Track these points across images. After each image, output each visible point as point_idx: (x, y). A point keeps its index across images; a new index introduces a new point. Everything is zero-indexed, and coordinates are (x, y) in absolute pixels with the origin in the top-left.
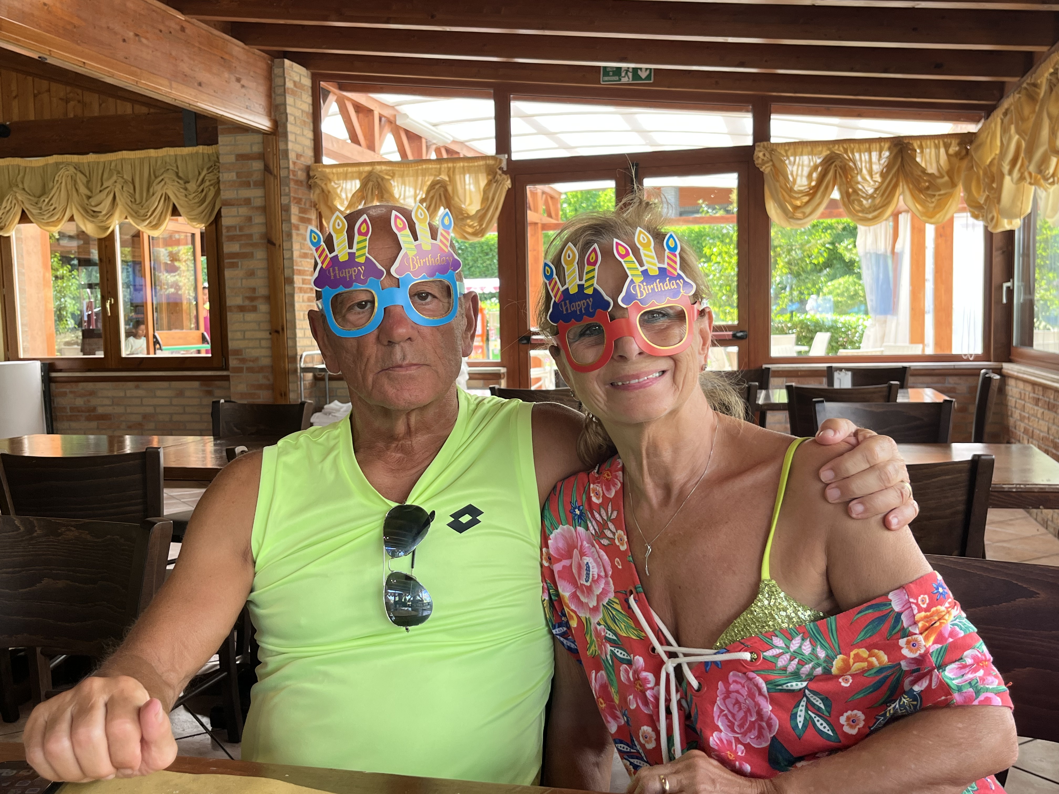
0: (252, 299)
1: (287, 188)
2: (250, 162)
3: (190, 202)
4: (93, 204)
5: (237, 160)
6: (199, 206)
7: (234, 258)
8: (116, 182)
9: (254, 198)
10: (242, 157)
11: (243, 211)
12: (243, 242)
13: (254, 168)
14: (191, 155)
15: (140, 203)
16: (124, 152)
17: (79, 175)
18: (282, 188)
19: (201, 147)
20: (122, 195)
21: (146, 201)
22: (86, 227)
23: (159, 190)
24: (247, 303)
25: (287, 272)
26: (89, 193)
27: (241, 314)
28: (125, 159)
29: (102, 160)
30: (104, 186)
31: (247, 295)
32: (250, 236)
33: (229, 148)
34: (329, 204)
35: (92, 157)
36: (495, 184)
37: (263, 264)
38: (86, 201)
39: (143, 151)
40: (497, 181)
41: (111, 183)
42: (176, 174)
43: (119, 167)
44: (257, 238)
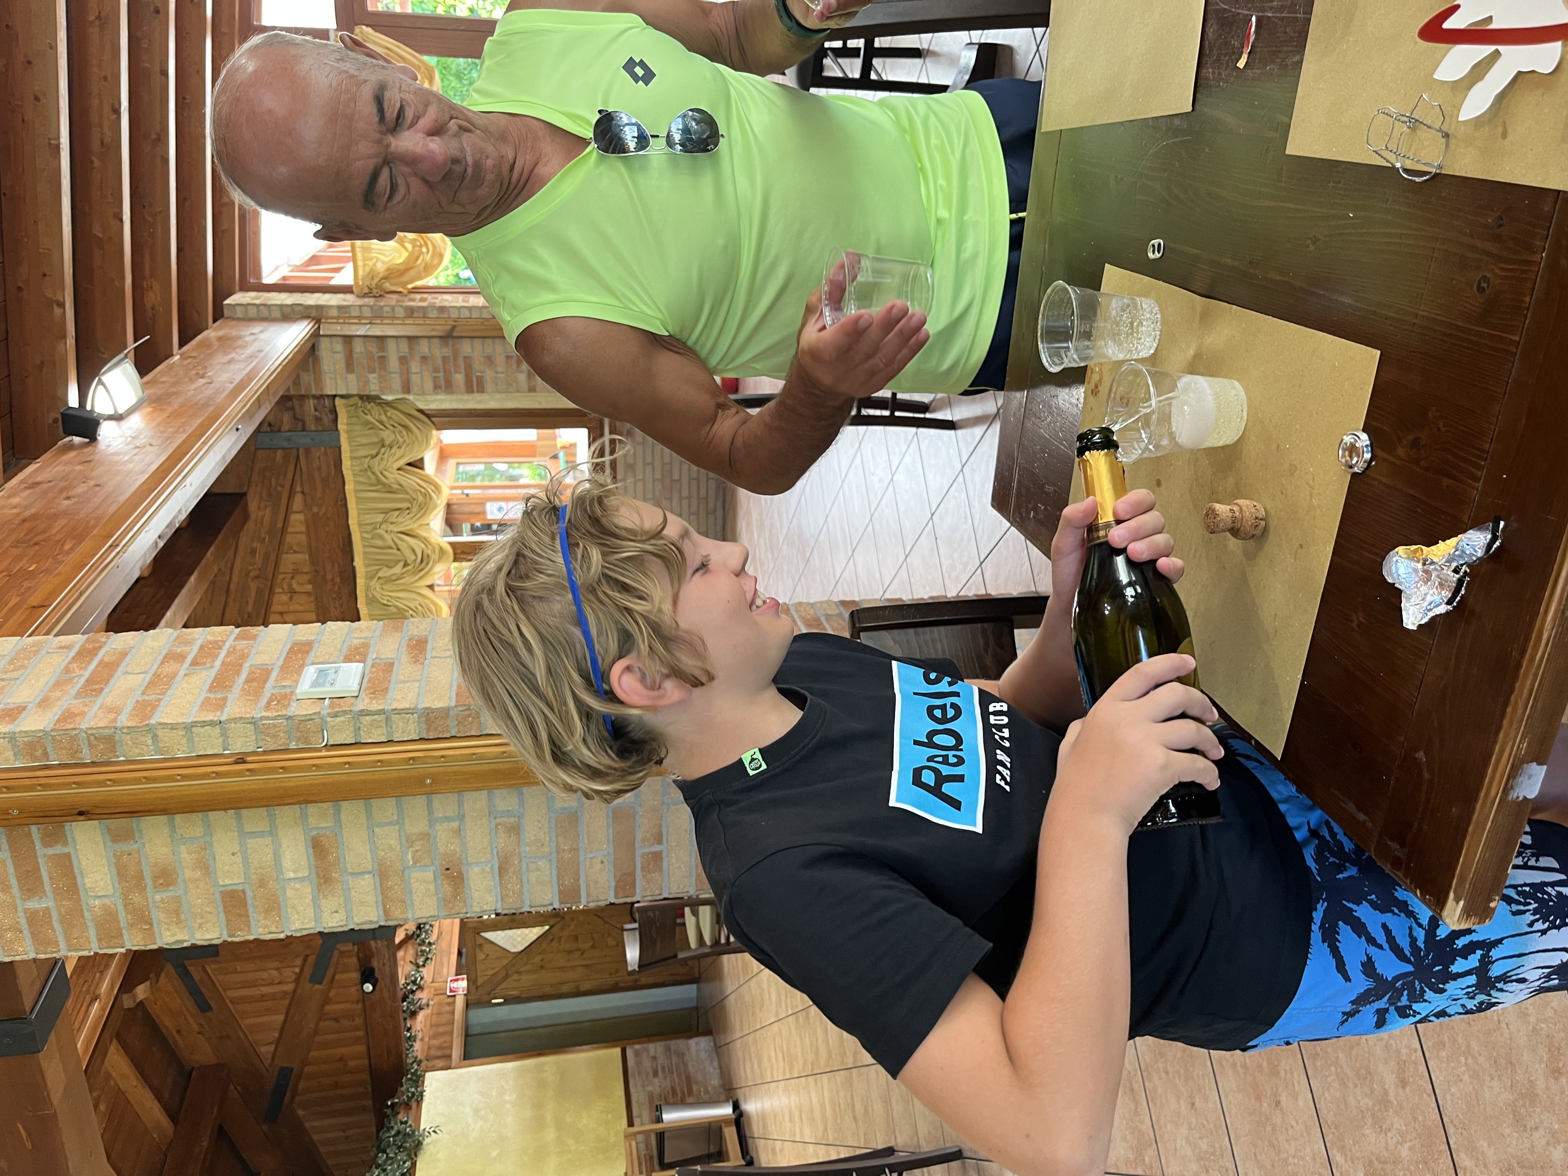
1: (386, 309)
2: (355, 355)
3: (408, 441)
4: (413, 558)
5: (353, 372)
6: (412, 433)
7: (472, 381)
8: (387, 531)
9: (399, 352)
10: (350, 366)
11: (415, 367)
12: (452, 369)
13: (363, 350)
14: (350, 439)
15: (411, 503)
16: (350, 522)
17: (380, 574)
18: (385, 315)
19: (340, 427)
20: (402, 523)
21: (408, 493)
23: (393, 477)
26: (401, 564)
28: (358, 521)
29: (361, 549)
30: (392, 545)
32: (445, 359)
33: (339, 381)
35: (359, 562)
37: (477, 343)
38: (410, 568)
39: (348, 499)
41: (388, 537)
42: (373, 457)
43: (369, 528)
44: (447, 351)
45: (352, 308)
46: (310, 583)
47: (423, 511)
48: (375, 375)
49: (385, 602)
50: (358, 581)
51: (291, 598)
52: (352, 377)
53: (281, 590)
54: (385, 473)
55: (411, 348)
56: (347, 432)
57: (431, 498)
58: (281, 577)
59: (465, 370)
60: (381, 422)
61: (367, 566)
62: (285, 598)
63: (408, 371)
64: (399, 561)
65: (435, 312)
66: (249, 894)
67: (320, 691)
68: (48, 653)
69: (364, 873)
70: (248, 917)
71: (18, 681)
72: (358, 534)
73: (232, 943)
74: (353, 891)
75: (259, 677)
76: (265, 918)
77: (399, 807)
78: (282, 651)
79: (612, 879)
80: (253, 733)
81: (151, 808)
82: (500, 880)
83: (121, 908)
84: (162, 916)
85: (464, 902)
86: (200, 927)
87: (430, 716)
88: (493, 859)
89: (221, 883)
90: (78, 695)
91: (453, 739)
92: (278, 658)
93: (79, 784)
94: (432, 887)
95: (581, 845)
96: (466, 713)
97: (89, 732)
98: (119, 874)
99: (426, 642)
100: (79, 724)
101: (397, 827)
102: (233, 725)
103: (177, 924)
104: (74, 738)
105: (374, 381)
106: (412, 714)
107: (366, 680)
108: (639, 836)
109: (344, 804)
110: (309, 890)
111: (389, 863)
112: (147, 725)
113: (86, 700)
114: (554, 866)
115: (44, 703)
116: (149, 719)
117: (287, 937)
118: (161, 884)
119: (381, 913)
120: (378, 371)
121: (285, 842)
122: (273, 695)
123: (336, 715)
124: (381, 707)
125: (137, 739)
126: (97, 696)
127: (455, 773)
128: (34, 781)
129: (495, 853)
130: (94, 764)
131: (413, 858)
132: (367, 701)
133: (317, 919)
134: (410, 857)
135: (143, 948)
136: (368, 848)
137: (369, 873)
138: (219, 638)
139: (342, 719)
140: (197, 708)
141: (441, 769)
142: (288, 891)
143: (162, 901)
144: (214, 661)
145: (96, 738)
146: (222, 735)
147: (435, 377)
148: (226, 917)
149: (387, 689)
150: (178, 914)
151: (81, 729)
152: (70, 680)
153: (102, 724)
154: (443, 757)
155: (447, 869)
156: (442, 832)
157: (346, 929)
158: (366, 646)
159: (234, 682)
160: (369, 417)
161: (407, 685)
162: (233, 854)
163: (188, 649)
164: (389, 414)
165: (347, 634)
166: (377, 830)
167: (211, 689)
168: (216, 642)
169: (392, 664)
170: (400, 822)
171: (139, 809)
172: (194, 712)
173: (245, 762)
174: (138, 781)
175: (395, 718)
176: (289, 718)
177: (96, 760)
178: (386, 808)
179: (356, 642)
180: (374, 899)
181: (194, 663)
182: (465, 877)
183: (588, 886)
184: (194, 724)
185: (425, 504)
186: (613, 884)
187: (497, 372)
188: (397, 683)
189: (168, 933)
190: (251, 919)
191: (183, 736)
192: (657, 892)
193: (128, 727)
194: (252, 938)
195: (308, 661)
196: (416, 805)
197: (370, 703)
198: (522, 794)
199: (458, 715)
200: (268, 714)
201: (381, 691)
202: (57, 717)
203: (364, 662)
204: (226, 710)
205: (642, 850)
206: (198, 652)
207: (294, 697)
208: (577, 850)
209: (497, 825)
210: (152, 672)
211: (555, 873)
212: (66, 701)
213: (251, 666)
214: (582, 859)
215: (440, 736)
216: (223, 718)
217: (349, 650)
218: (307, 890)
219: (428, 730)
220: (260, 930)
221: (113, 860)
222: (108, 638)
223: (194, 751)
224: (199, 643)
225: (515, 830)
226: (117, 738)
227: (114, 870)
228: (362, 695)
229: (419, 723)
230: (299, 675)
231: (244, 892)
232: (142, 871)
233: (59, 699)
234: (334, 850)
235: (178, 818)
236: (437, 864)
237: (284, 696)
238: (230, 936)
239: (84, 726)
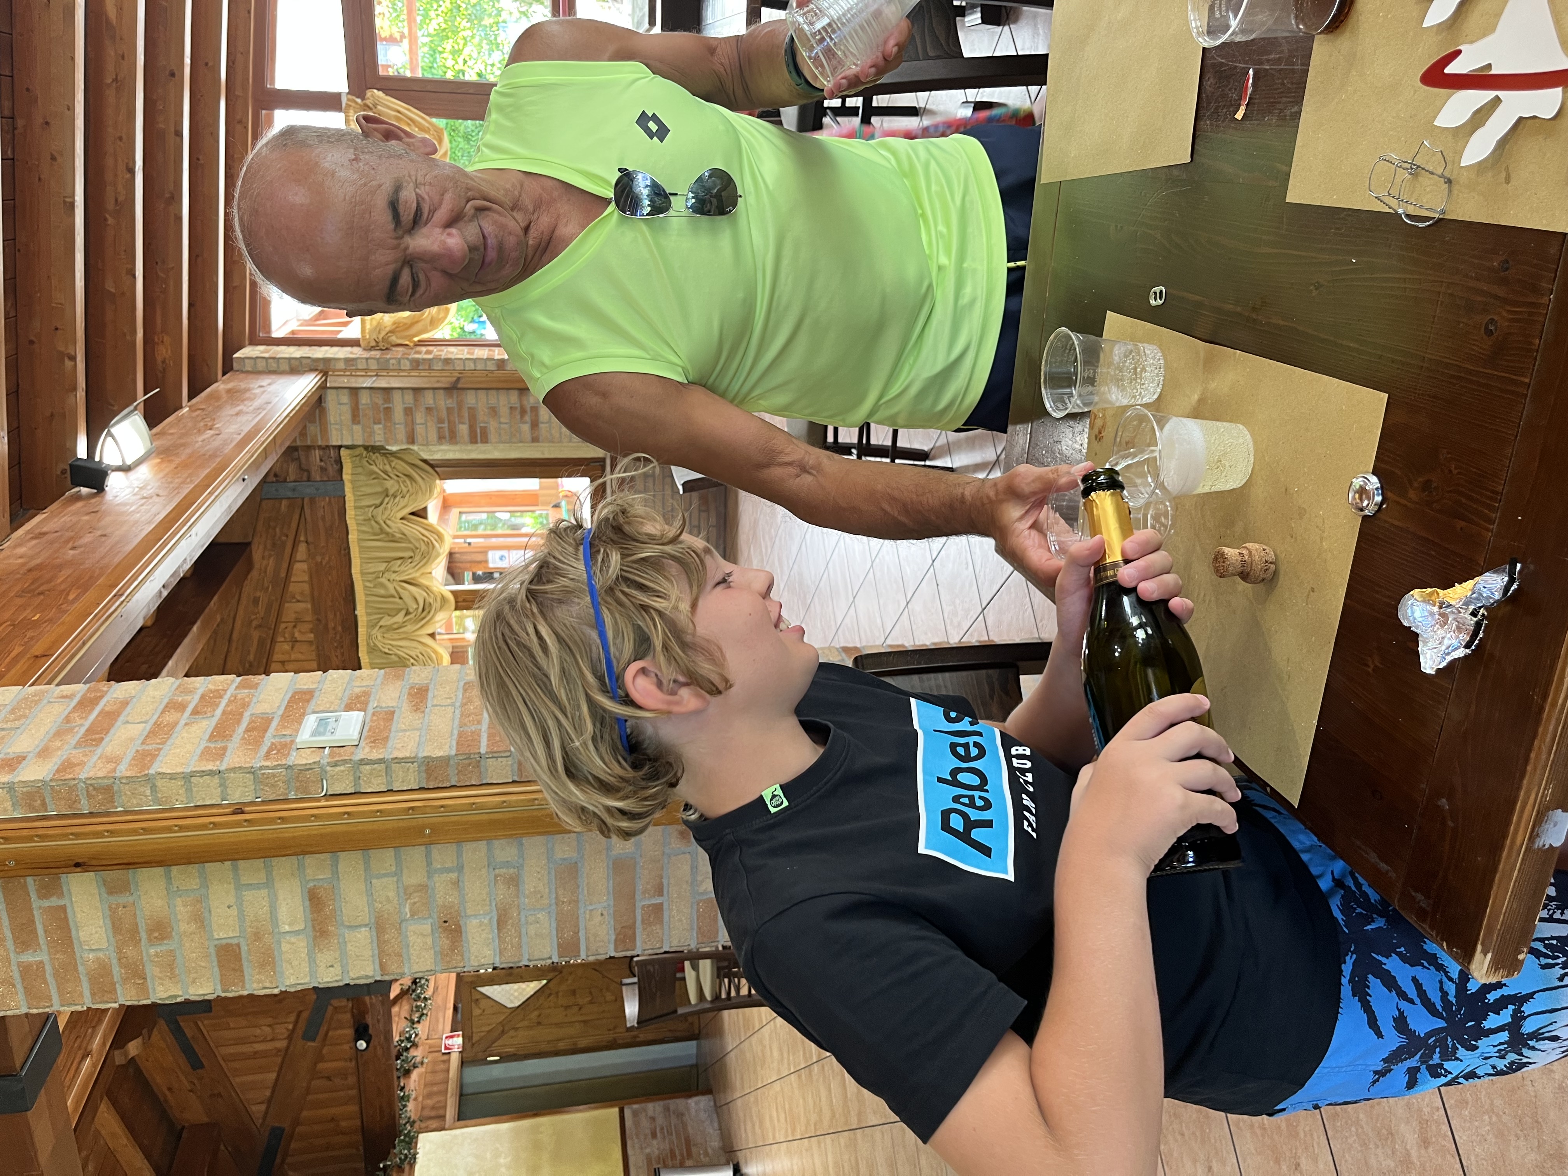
0: (523, 412)
2: (360, 407)
3: (411, 491)
4: (415, 606)
5: (359, 423)
6: (415, 482)
7: (476, 432)
8: (389, 580)
9: (404, 403)
10: (355, 417)
11: (419, 417)
12: (457, 420)
13: (369, 401)
14: (355, 489)
15: (413, 552)
16: (353, 571)
17: (381, 623)
18: (391, 367)
19: (344, 477)
20: (404, 573)
21: (410, 542)
22: (441, 620)
23: (396, 526)
24: (527, 418)
25: (491, 366)
26: (403, 613)
27: (541, 426)
28: (361, 570)
29: (363, 597)
30: (393, 592)
31: (518, 417)
32: (449, 410)
33: (344, 432)
35: (361, 611)
36: (379, 107)
37: (482, 394)
38: (412, 616)
39: (351, 548)
40: (375, 105)
41: (390, 586)
42: (377, 507)
43: (371, 577)
44: (451, 403)
45: (359, 361)
46: (312, 632)
47: (425, 560)
48: (381, 426)
49: (387, 651)
50: (360, 630)
51: (293, 648)
52: (357, 428)
53: (282, 639)
54: (388, 522)
55: (416, 400)
56: (352, 482)
57: (434, 546)
58: (283, 626)
59: (470, 421)
60: (385, 472)
61: (368, 614)
62: (287, 647)
63: (413, 422)
64: (401, 610)
65: (440, 364)
66: (244, 948)
67: (321, 740)
68: (49, 702)
69: (360, 926)
70: (242, 971)
71: (19, 731)
72: (361, 583)
73: (226, 998)
74: (349, 945)
75: (260, 726)
76: (259, 973)
77: (397, 858)
78: (283, 699)
79: (612, 932)
80: (251, 783)
81: (147, 859)
82: (499, 933)
83: (115, 962)
84: (156, 971)
85: (462, 955)
86: (194, 982)
87: (430, 765)
88: (491, 911)
89: (217, 937)
90: (78, 745)
91: (453, 789)
92: (279, 707)
93: (77, 836)
94: (429, 941)
95: (580, 897)
96: (467, 761)
97: (89, 782)
98: (113, 926)
99: (427, 690)
100: (79, 774)
101: (395, 879)
102: (232, 775)
103: (170, 978)
104: (72, 788)
105: (379, 432)
106: (412, 763)
107: (366, 728)
108: (640, 887)
109: (342, 855)
110: (303, 944)
111: (386, 916)
112: (146, 775)
113: (86, 749)
114: (553, 919)
115: (44, 753)
116: (148, 769)
117: (282, 992)
118: (156, 938)
119: (377, 967)
120: (383, 422)
121: (281, 895)
122: (273, 744)
123: (335, 764)
124: (381, 757)
125: (136, 789)
126: (97, 745)
127: (455, 823)
128: (32, 832)
129: (494, 904)
130: (91, 815)
131: (410, 911)
132: (367, 749)
133: (312, 974)
134: (407, 910)
135: (136, 1003)
136: (365, 899)
137: (366, 926)
138: (221, 687)
139: (342, 768)
140: (196, 758)
141: (441, 819)
142: (283, 945)
143: (157, 955)
144: (214, 710)
145: (95, 789)
146: (221, 785)
147: (439, 428)
148: (221, 971)
149: (387, 737)
150: (172, 969)
151: (80, 780)
152: (70, 730)
153: (100, 774)
154: (442, 806)
155: (445, 922)
156: (441, 884)
157: (341, 984)
158: (367, 694)
159: (234, 731)
160: (374, 468)
161: (408, 733)
162: (229, 907)
163: (189, 698)
164: (393, 464)
165: (348, 683)
166: (374, 881)
167: (212, 738)
168: (218, 691)
169: (394, 712)
170: (398, 874)
171: (136, 860)
172: (193, 762)
173: (243, 812)
174: (135, 832)
175: (395, 766)
176: (289, 767)
177: (94, 810)
178: (385, 858)
179: (357, 690)
180: (370, 954)
181: (195, 712)
182: (463, 929)
183: (587, 939)
184: (193, 774)
185: (428, 553)
186: (613, 937)
187: (500, 423)
188: (397, 731)
189: (161, 988)
190: (246, 973)
191: (182, 786)
192: (658, 945)
193: (127, 777)
194: (245, 993)
195: (309, 710)
196: (415, 855)
197: (371, 752)
198: (522, 844)
199: (458, 764)
200: (268, 763)
201: (383, 739)
202: (56, 768)
203: (365, 711)
204: (226, 759)
205: (642, 902)
206: (200, 701)
207: (293, 746)
208: (577, 901)
209: (496, 876)
210: (152, 722)
211: (554, 925)
212: (66, 750)
213: (252, 715)
214: (581, 911)
215: (440, 785)
216: (222, 768)
217: (349, 699)
218: (302, 944)
219: (428, 779)
220: (255, 985)
221: (108, 913)
222: (110, 687)
223: (192, 801)
224: (200, 692)
225: (514, 881)
226: (115, 789)
227: (108, 921)
228: (362, 744)
229: (419, 772)
230: (300, 724)
231: (238, 945)
232: (137, 925)
233: (59, 748)
234: (330, 903)
235: (174, 869)
236: (435, 917)
237: (285, 746)
238: (224, 991)
239: (83, 776)
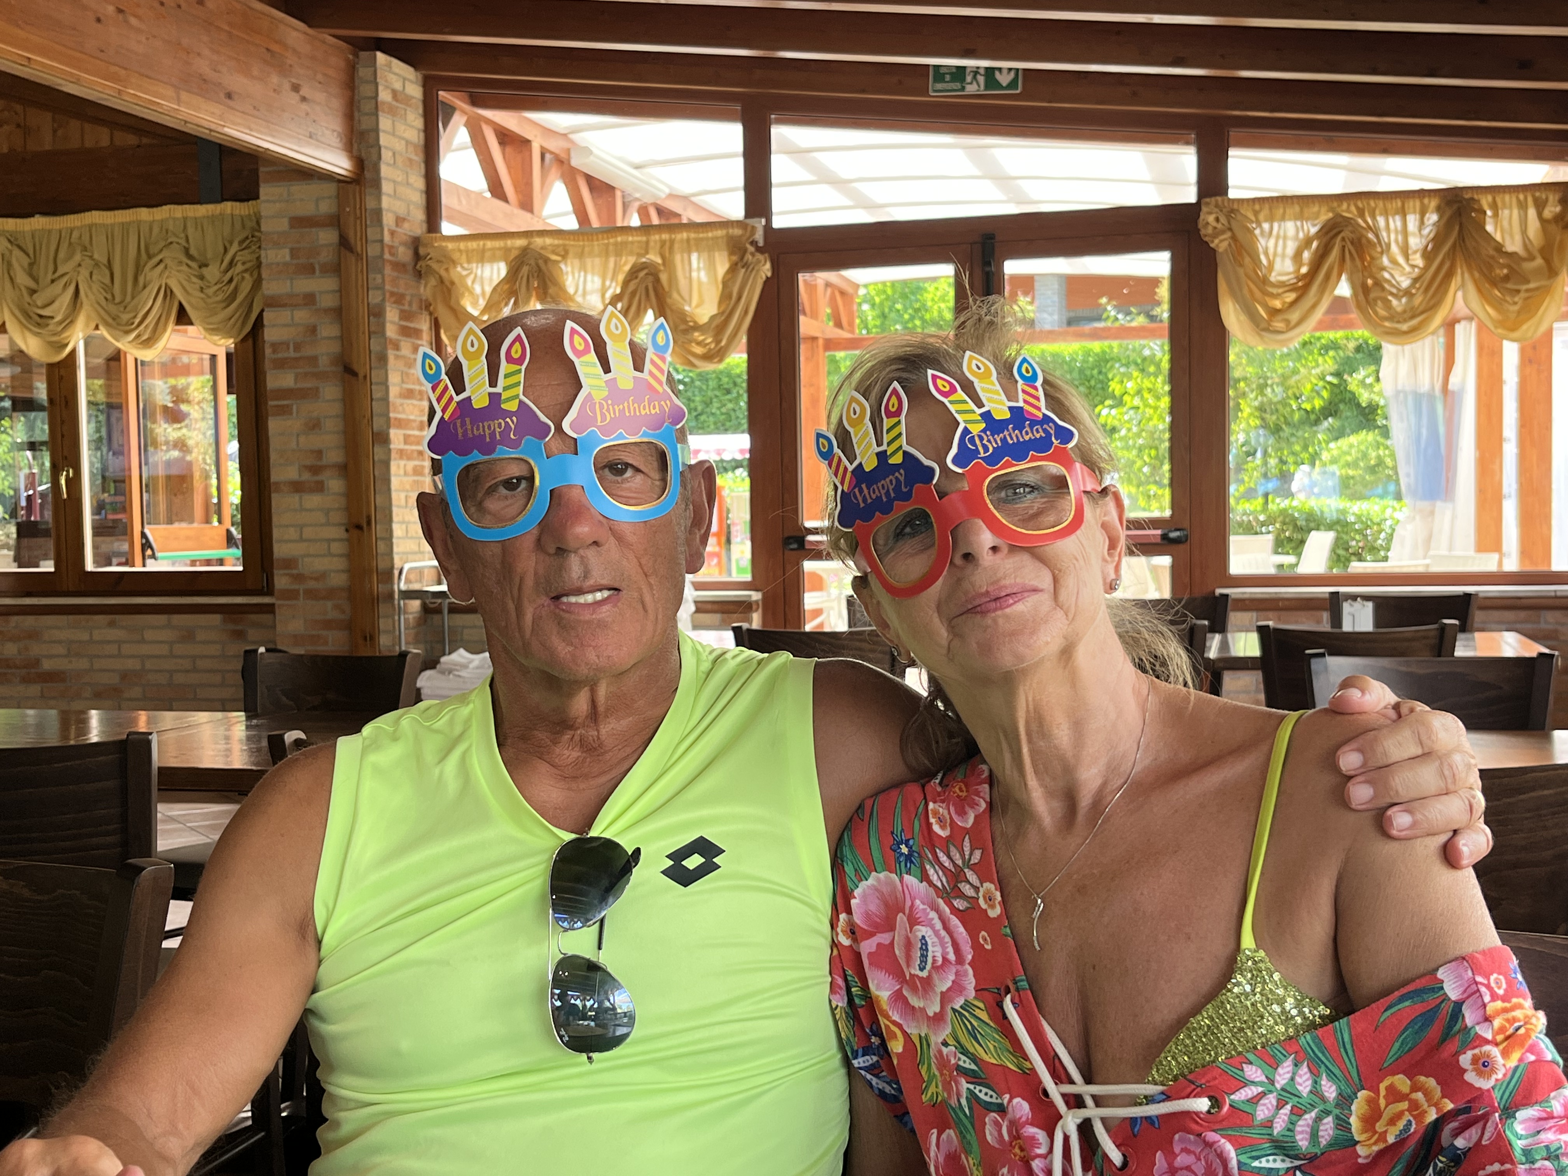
0: (315, 470)
1: (379, 276)
2: (314, 230)
3: (209, 301)
4: (39, 303)
5: (292, 226)
6: (225, 308)
7: (284, 398)
8: (80, 265)
9: (321, 293)
10: (299, 222)
11: (302, 316)
12: (301, 370)
13: (322, 242)
14: (212, 219)
15: (122, 302)
16: (95, 213)
17: (17, 252)
18: (371, 276)
19: (229, 204)
20: (90, 288)
21: (133, 298)
22: (26, 343)
23: (154, 278)
24: (306, 476)
25: (378, 423)
26: (32, 285)
27: (296, 497)
28: (96, 225)
29: (57, 227)
30: (60, 271)
31: (308, 463)
32: (313, 360)
33: (278, 205)
34: (453, 303)
35: (38, 222)
36: (743, 270)
37: (336, 409)
38: (27, 298)
39: (127, 211)
40: (746, 265)
41: (71, 267)
42: (187, 251)
43: (86, 239)
44: (324, 363)
46: (9, 150)
47: (110, 320)
48: (288, 258)
52: (284, 224)
54: (162, 266)
57: (128, 332)
58: (19, 108)
59: (302, 389)
61: (33, 234)
63: (295, 306)
64: (36, 282)
65: (378, 348)
72: (78, 224)
120: (295, 261)
147: (287, 345)
160: (235, 247)
164: (247, 275)
185: (119, 324)
187: (298, 435)
